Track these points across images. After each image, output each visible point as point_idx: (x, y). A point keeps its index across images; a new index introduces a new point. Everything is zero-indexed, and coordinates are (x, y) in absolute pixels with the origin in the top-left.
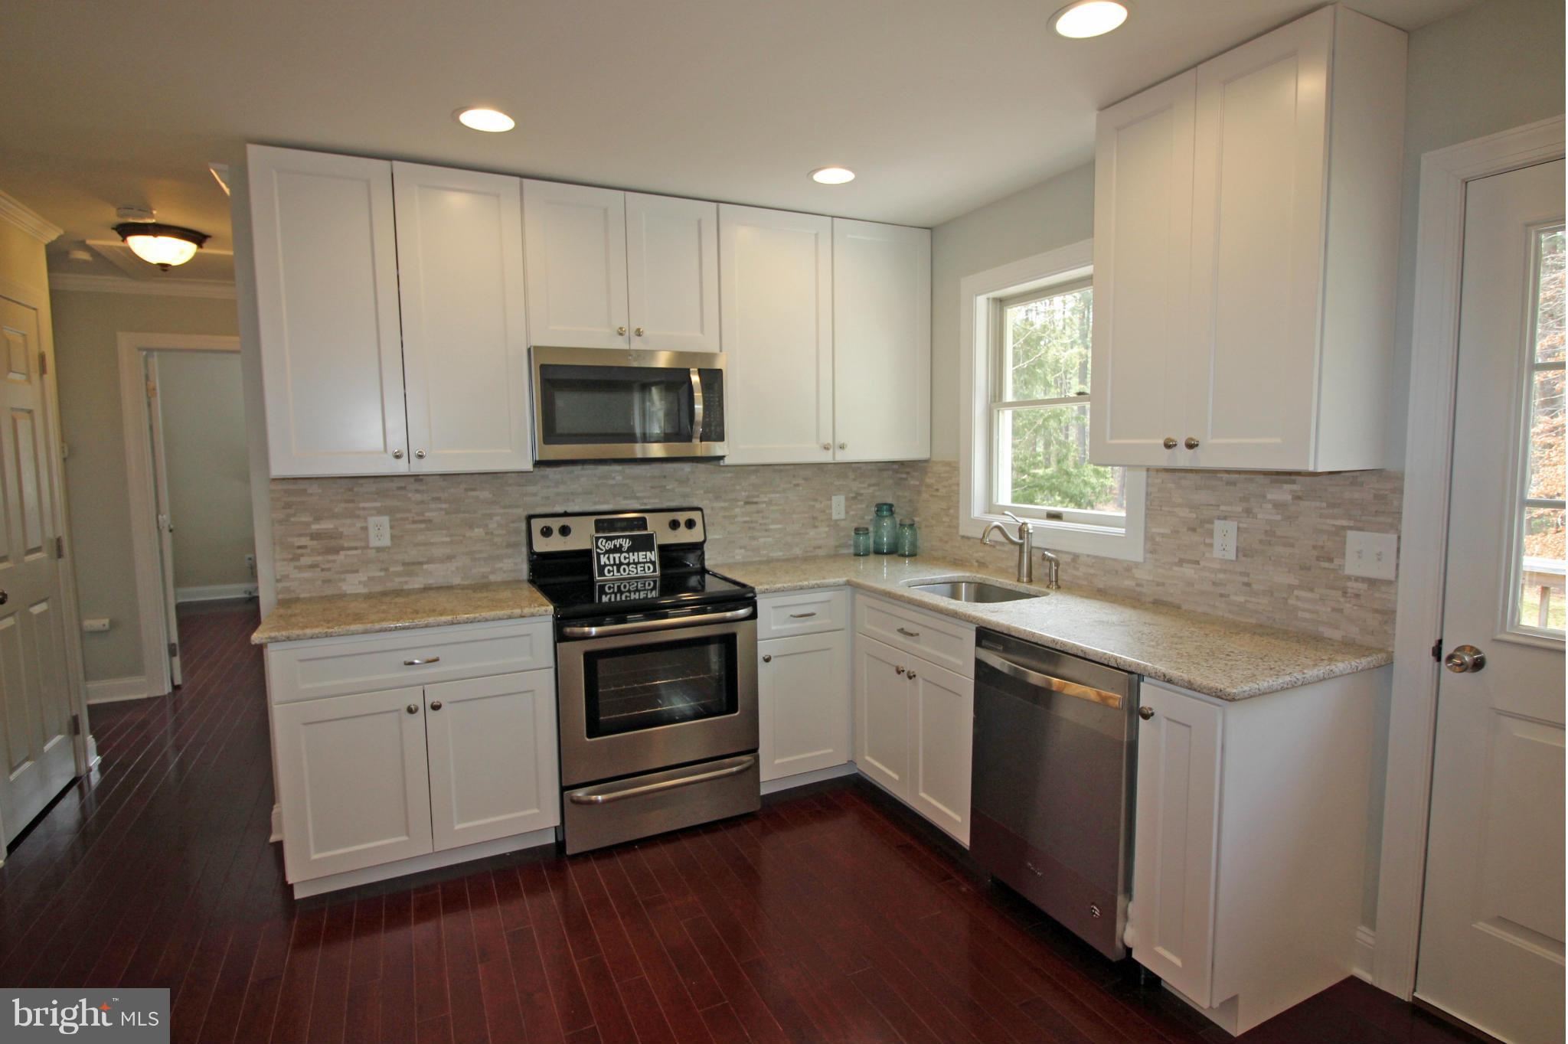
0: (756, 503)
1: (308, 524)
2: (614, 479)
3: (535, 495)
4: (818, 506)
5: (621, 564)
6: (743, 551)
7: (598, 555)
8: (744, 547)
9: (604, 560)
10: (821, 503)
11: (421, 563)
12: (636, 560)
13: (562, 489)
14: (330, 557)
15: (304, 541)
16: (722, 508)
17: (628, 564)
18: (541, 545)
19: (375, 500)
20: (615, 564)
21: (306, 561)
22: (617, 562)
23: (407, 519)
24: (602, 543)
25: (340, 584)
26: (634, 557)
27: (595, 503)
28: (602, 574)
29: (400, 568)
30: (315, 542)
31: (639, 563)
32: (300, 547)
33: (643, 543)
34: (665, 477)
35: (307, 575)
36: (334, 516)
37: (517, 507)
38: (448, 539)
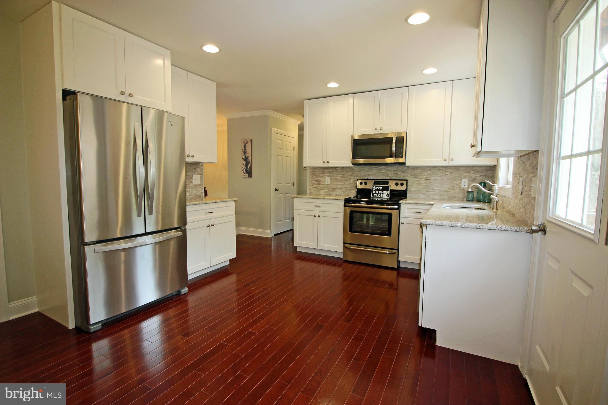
0: (429, 180)
1: (315, 178)
2: (382, 170)
3: (361, 174)
4: (455, 182)
5: (379, 194)
6: (423, 195)
7: (373, 190)
8: (424, 194)
9: (374, 192)
10: (457, 181)
11: (335, 189)
12: (383, 193)
13: (368, 173)
14: (319, 186)
15: (314, 182)
16: (417, 181)
17: (381, 194)
18: (359, 187)
19: (327, 174)
20: (377, 193)
21: (315, 186)
22: (378, 193)
23: (333, 178)
24: (375, 188)
25: (320, 192)
26: (382, 192)
27: (377, 177)
28: (373, 195)
29: (331, 190)
30: (316, 182)
31: (384, 194)
32: (314, 183)
33: (386, 189)
34: (398, 170)
35: (314, 189)
36: (320, 177)
37: (357, 177)
38: (341, 184)
